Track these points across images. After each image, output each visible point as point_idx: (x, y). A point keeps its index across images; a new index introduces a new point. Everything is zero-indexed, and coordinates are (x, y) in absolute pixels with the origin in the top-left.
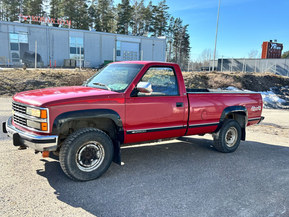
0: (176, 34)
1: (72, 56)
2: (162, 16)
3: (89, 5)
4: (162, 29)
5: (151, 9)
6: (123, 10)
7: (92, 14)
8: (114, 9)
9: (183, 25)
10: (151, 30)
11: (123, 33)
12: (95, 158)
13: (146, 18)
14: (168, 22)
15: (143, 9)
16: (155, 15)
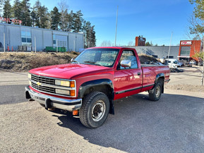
0: (87, 31)
1: (23, 43)
2: (79, 20)
3: (31, 10)
4: (79, 28)
5: (72, 15)
6: (54, 15)
7: (34, 17)
8: (48, 14)
9: (91, 25)
10: (73, 28)
11: (54, 29)
12: (100, 112)
13: (69, 21)
14: (83, 23)
15: (67, 15)
16: (75, 19)
